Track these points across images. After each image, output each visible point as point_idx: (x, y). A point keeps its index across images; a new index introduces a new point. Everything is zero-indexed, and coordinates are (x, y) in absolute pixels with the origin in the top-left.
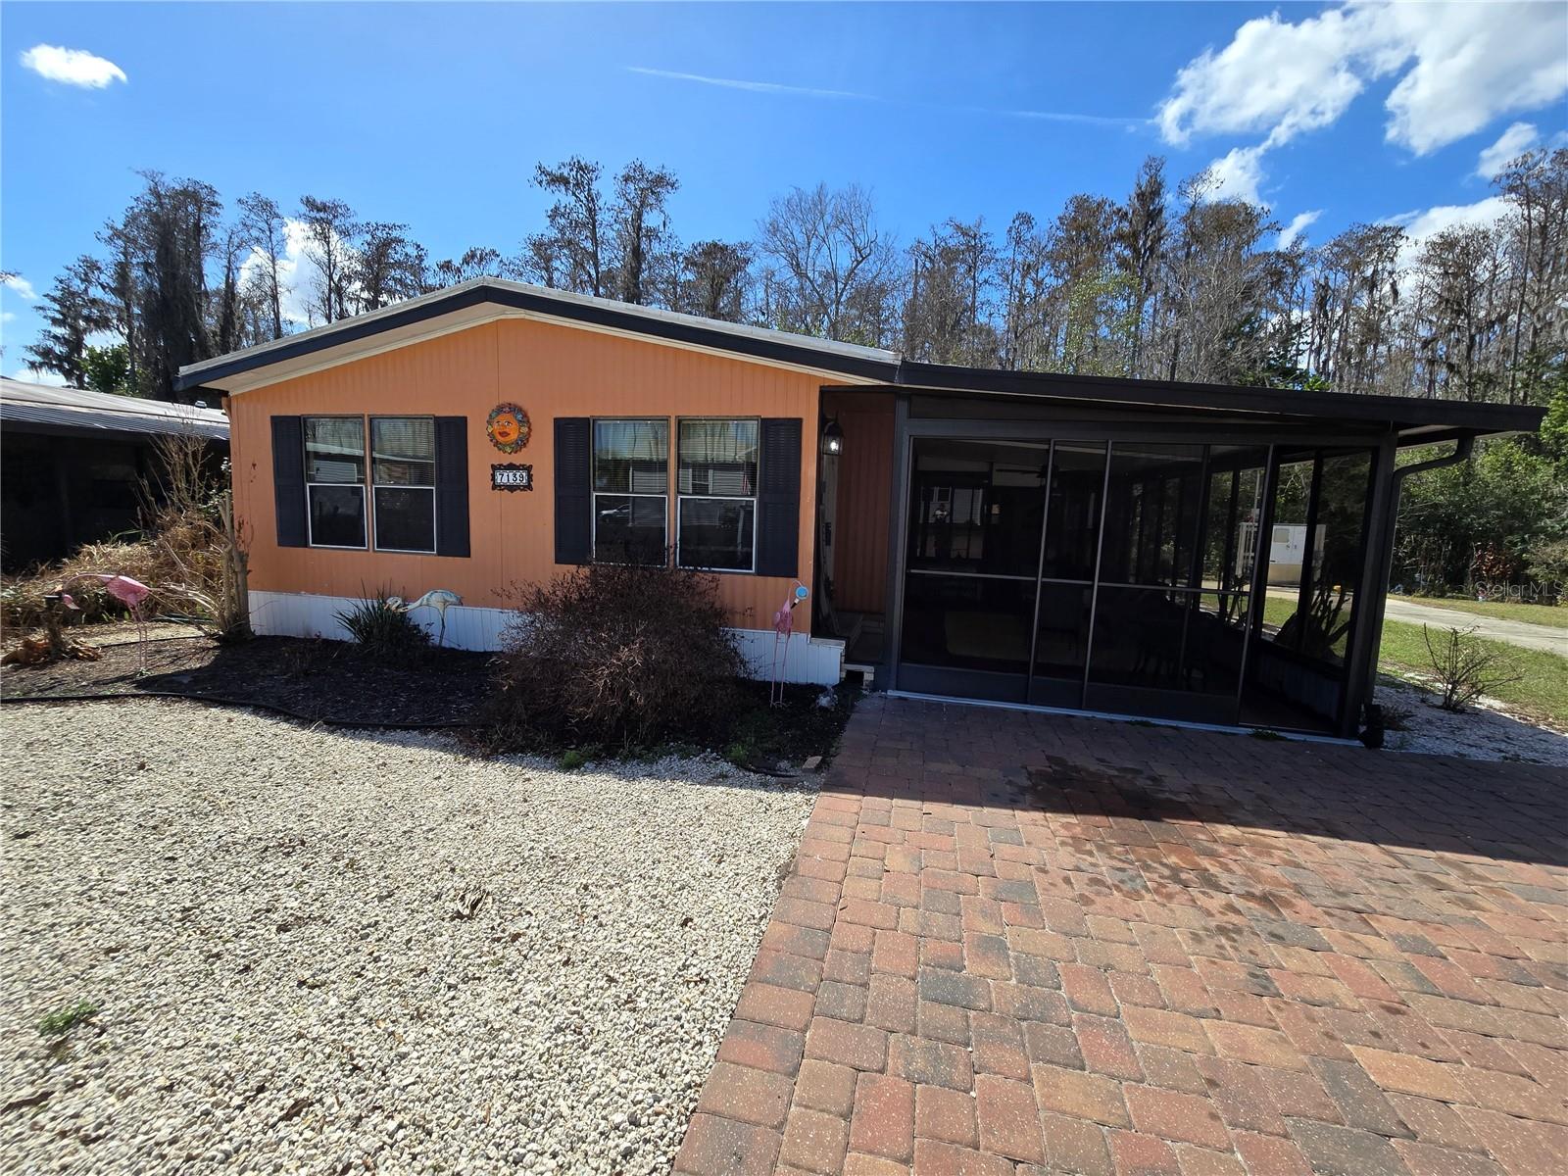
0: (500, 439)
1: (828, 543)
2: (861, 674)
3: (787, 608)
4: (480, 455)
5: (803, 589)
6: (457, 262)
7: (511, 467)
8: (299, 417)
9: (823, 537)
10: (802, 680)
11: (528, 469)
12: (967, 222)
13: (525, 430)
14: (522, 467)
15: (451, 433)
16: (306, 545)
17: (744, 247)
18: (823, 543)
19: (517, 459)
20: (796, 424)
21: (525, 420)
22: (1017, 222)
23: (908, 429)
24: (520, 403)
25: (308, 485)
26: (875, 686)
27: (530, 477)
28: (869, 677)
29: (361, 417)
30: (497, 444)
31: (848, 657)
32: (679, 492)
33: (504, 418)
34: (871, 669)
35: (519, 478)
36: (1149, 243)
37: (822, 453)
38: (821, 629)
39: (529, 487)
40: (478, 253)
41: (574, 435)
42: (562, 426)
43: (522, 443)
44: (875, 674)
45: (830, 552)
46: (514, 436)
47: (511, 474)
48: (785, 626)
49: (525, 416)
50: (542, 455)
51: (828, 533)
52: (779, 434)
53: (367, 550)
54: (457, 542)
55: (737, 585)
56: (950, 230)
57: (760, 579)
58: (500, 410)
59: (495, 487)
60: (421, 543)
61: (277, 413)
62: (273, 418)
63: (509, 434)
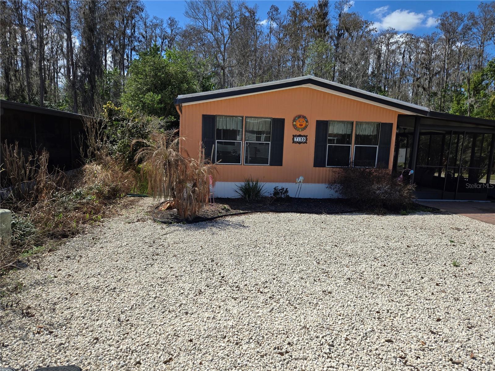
0: (299, 127)
4: (289, 132)
7: (300, 136)
11: (306, 136)
14: (304, 136)
15: (278, 124)
19: (303, 133)
20: (391, 125)
21: (306, 121)
25: (216, 141)
30: (296, 128)
32: (355, 144)
33: (301, 120)
35: (303, 139)
39: (306, 142)
41: (322, 126)
42: (318, 123)
43: (305, 128)
46: (304, 125)
47: (300, 138)
49: (307, 119)
50: (311, 132)
52: (385, 128)
53: (241, 165)
54: (277, 160)
59: (294, 142)
60: (263, 161)
61: (204, 114)
62: (203, 116)
63: (302, 125)
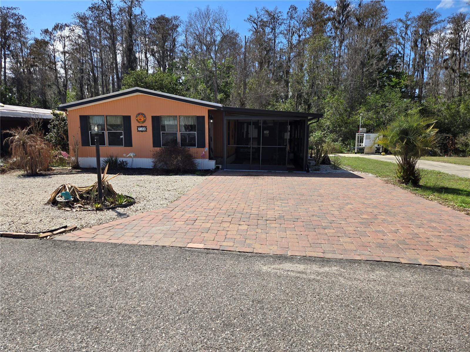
0: (139, 120)
1: (211, 141)
2: (219, 167)
3: (204, 153)
4: (134, 124)
5: (207, 149)
6: (50, 30)
7: (142, 127)
8: (87, 116)
9: (210, 140)
10: (207, 169)
11: (146, 127)
12: (271, 9)
13: (145, 118)
14: (144, 127)
15: (127, 119)
16: (89, 146)
17: (176, 18)
18: (210, 141)
19: (143, 125)
20: (204, 117)
21: (145, 117)
22: (291, 10)
23: (226, 119)
24: (144, 113)
25: (90, 131)
26: (222, 169)
27: (146, 129)
28: (220, 167)
29: (104, 116)
30: (138, 122)
31: (216, 163)
32: (180, 131)
33: (140, 116)
34: (221, 165)
35: (144, 129)
36: (344, 19)
37: (209, 122)
38: (210, 158)
39: (146, 131)
40: (60, 25)
41: (157, 120)
42: (153, 118)
43: (144, 121)
44: (222, 166)
45: (212, 143)
46: (142, 120)
48: (203, 157)
49: (145, 116)
50: (149, 124)
51: (211, 139)
52: (200, 119)
53: (106, 146)
54: (129, 143)
55: (193, 150)
56: (263, 12)
57: (198, 149)
58: (139, 114)
59: (138, 131)
60: (120, 144)
61: (81, 115)
62: (80, 116)
63: (141, 120)
